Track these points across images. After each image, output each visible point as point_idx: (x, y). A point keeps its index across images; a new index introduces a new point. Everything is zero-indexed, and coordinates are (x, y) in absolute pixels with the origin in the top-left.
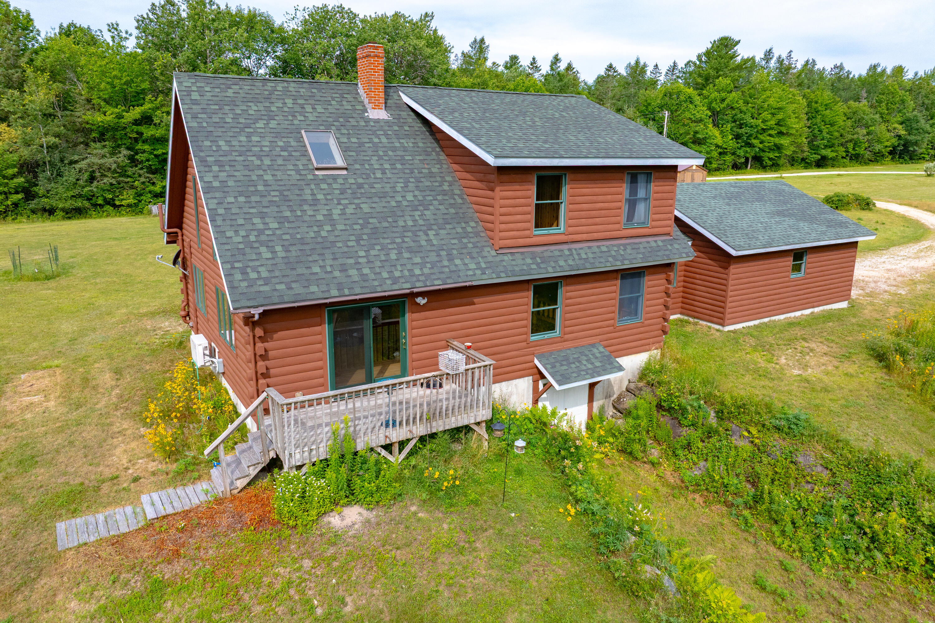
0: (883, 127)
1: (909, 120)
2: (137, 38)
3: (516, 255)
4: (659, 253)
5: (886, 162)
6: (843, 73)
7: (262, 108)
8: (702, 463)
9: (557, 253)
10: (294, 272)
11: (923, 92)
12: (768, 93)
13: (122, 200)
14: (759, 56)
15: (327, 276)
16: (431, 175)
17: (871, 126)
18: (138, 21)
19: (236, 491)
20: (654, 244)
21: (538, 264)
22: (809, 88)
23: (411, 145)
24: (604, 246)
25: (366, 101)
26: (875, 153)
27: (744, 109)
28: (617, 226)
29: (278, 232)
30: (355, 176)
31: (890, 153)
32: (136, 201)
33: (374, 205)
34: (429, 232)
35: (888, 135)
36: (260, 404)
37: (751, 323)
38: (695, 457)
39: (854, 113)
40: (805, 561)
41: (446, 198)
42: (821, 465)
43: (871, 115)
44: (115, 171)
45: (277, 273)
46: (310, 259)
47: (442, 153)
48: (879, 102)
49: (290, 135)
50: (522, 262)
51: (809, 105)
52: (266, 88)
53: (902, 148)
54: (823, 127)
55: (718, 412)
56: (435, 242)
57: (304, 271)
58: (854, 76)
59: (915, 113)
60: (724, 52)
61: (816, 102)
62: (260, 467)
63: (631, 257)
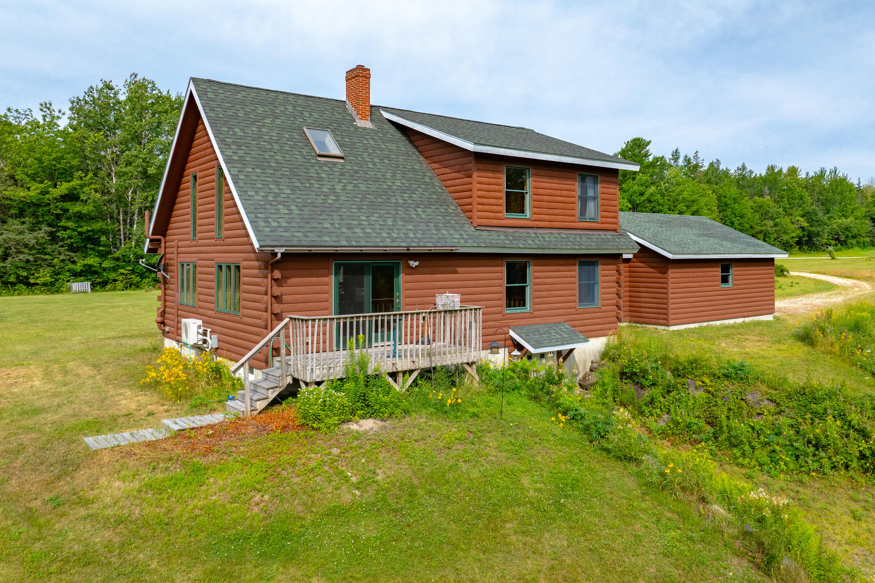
0: (787, 220)
1: (809, 213)
2: (70, 118)
3: (492, 232)
4: (609, 244)
5: (795, 252)
6: (746, 173)
7: (268, 110)
8: (665, 417)
9: (525, 235)
10: (308, 225)
11: (817, 190)
12: (681, 187)
13: (39, 277)
14: (668, 156)
15: (337, 231)
16: (414, 170)
17: (776, 218)
18: (73, 102)
19: (255, 413)
20: (604, 237)
21: (510, 241)
22: (717, 184)
23: (395, 148)
24: (564, 234)
25: (354, 113)
26: (783, 244)
27: (661, 201)
28: (572, 218)
29: (291, 196)
30: (351, 165)
31: (797, 243)
32: (53, 280)
33: (369, 186)
34: (418, 209)
35: (793, 226)
36: (282, 328)
37: (692, 326)
38: (658, 411)
39: (760, 207)
40: (765, 472)
41: (428, 187)
42: (768, 399)
43: (774, 209)
44: (32, 248)
45: (294, 225)
46: (321, 217)
47: (421, 156)
48: (782, 197)
49: (293, 131)
50: (497, 238)
51: (719, 199)
52: (269, 96)
53: (807, 238)
54: (734, 219)
55: (674, 370)
56: (423, 216)
57: (317, 225)
58: (756, 175)
59: (814, 207)
60: (637, 151)
61: (725, 197)
62: (278, 391)
63: (587, 244)
